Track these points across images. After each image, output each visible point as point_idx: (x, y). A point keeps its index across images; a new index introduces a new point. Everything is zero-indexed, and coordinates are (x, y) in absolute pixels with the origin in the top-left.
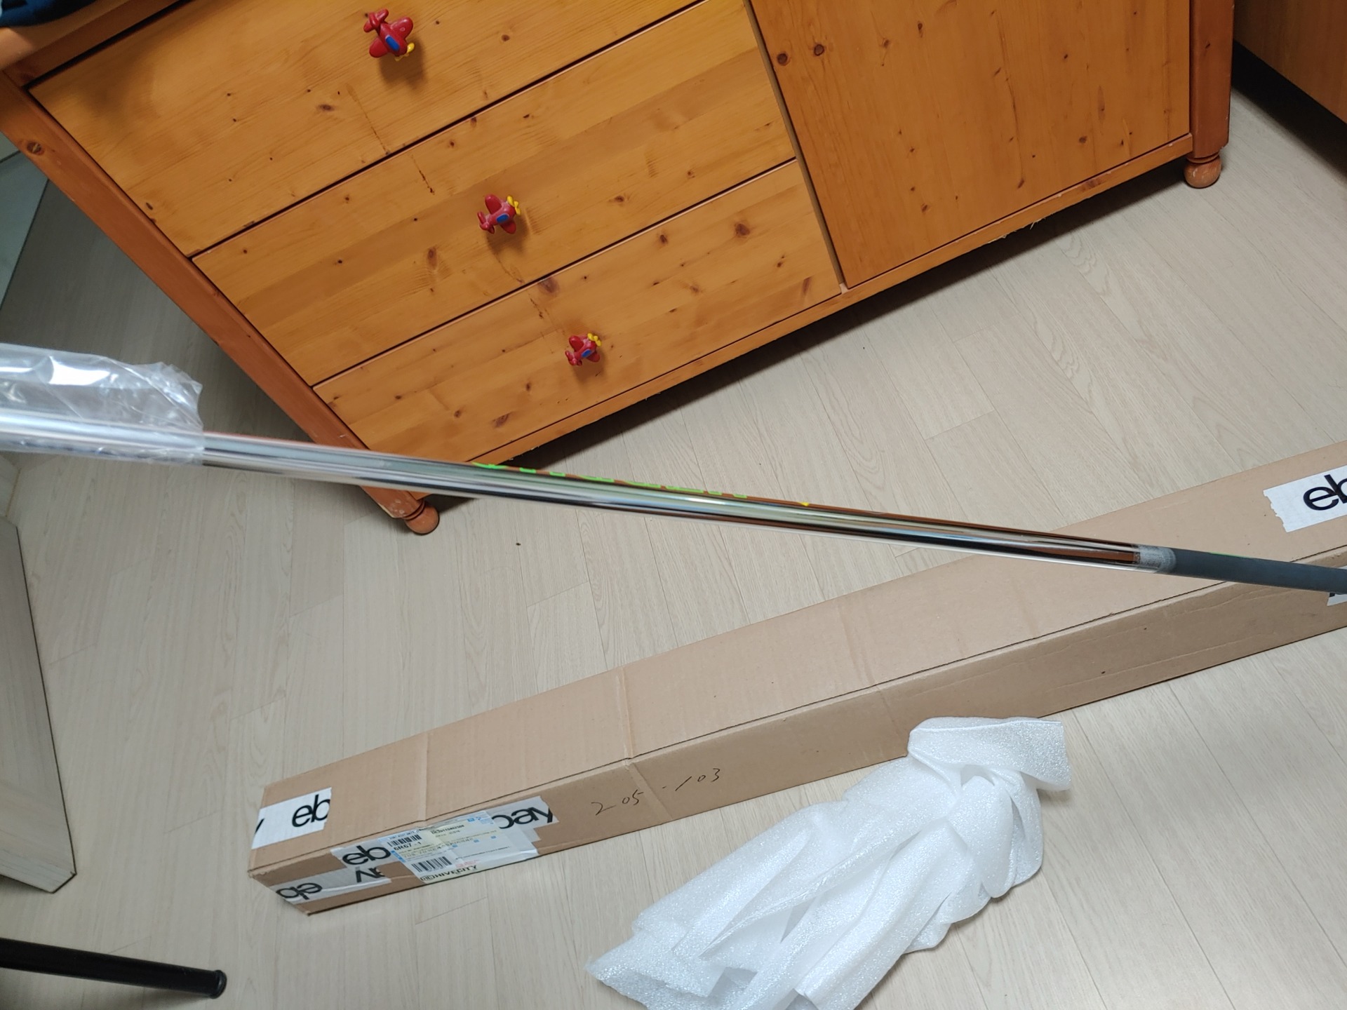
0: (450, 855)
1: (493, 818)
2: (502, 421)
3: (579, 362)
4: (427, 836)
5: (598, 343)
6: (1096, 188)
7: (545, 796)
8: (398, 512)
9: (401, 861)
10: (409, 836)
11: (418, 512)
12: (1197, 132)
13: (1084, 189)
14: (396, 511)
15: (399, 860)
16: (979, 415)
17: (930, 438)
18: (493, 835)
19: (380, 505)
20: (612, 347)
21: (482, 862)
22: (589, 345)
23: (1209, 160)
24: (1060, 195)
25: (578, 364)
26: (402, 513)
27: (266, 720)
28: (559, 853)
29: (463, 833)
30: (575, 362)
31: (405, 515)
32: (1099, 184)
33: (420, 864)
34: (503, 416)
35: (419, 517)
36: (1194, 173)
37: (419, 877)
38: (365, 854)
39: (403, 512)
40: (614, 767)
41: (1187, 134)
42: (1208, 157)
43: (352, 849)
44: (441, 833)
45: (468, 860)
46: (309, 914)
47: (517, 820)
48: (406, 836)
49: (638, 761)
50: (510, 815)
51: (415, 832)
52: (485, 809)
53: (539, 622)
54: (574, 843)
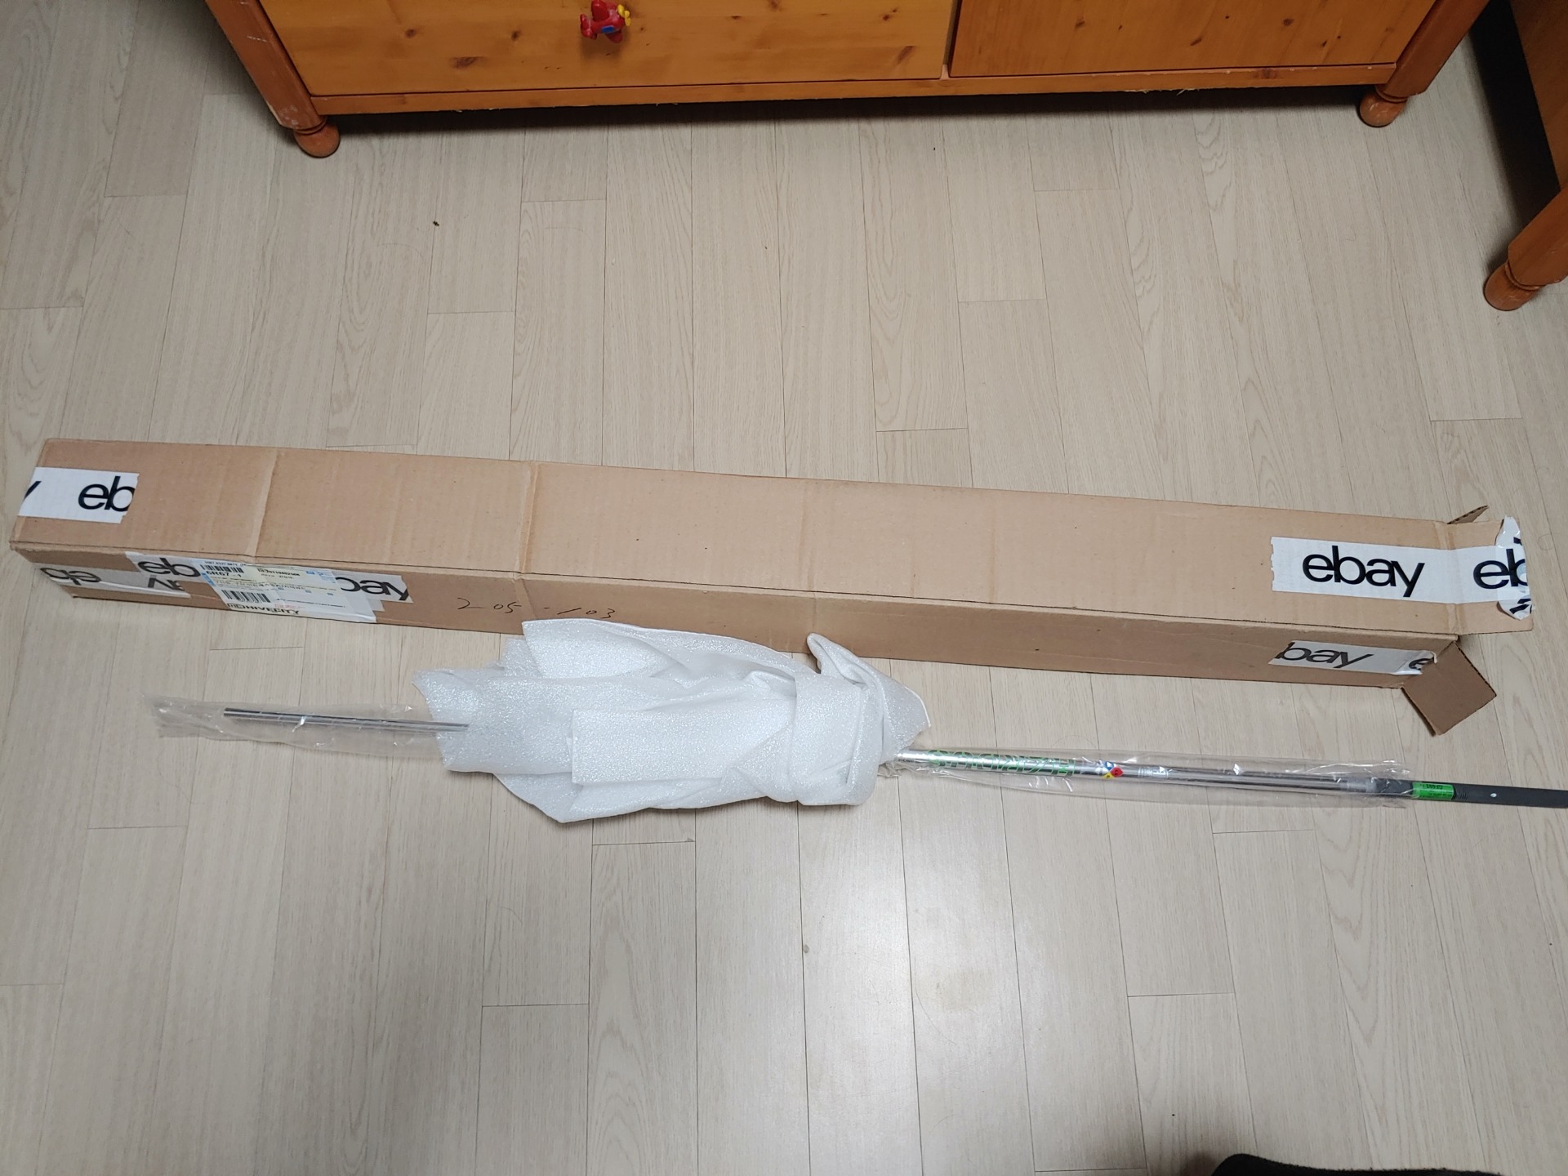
0: (271, 593)
1: (337, 578)
2: (465, 62)
3: (594, 35)
4: (251, 572)
5: (628, 22)
6: (1270, 80)
7: (406, 577)
8: (290, 121)
9: (210, 584)
10: (229, 567)
11: (317, 129)
12: (1403, 66)
13: (1256, 76)
14: (287, 118)
15: (207, 582)
16: (1027, 298)
17: (965, 302)
18: (331, 592)
19: (268, 104)
20: (642, 29)
21: (305, 610)
22: (615, 19)
23: (1395, 101)
24: (1228, 71)
25: (591, 38)
26: (294, 123)
27: (50, 329)
28: (401, 627)
29: (296, 581)
30: (589, 34)
31: (297, 128)
32: (1275, 78)
33: (233, 592)
34: (469, 58)
35: (314, 136)
36: (1373, 106)
37: (226, 603)
38: (168, 567)
39: (297, 123)
40: (499, 575)
41: (1393, 63)
42: (1394, 97)
43: (154, 558)
44: (269, 574)
45: (290, 604)
46: (75, 597)
47: (365, 589)
48: (226, 566)
49: (528, 579)
50: (358, 582)
51: (239, 565)
52: (332, 568)
53: (438, 340)
54: (421, 624)
